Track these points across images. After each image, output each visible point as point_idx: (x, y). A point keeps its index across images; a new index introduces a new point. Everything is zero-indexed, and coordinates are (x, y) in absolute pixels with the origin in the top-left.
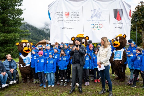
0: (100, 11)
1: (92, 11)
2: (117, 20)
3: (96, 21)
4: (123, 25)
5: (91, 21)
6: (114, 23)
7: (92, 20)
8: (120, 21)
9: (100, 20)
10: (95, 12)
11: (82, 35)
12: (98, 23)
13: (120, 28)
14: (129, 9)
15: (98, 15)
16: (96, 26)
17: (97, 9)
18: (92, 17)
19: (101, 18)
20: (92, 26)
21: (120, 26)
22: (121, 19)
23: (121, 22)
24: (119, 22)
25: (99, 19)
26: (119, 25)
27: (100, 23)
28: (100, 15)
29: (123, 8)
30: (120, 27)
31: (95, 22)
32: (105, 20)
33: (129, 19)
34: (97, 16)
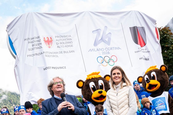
0: (107, 33)
1: (93, 31)
2: (140, 46)
3: (105, 51)
4: (150, 54)
5: (96, 50)
6: (135, 52)
7: (98, 50)
8: (144, 48)
9: (111, 49)
10: (99, 34)
11: (98, 74)
12: (109, 53)
13: (146, 59)
14: (154, 26)
15: (107, 40)
16: (107, 59)
17: (102, 28)
18: (95, 44)
19: (112, 45)
20: (100, 60)
21: (147, 55)
22: (145, 44)
23: (146, 49)
24: (143, 50)
25: (108, 46)
26: (143, 54)
27: (112, 52)
28: (110, 39)
29: (144, 25)
30: (146, 57)
31: (103, 53)
32: (119, 48)
33: (157, 42)
34: (104, 42)
